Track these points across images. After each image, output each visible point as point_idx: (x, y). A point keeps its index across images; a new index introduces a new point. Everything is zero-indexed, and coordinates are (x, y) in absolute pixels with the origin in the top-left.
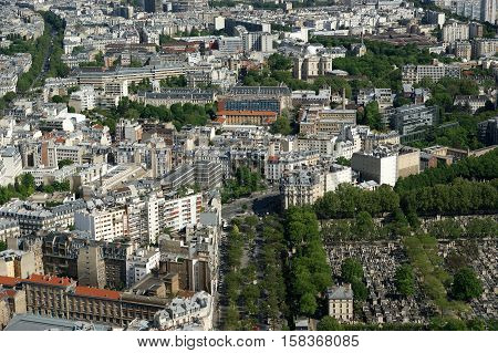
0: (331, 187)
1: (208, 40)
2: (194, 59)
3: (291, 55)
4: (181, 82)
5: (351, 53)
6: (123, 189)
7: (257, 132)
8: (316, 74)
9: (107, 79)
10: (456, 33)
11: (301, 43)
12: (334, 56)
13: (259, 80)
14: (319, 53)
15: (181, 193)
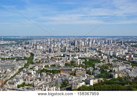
0: (81, 85)
1: (60, 58)
2: (57, 61)
3: (75, 61)
4: (54, 66)
5: (86, 61)
6: (42, 85)
7: (68, 75)
8: (79, 64)
9: (41, 65)
10: (105, 57)
12: (83, 61)
13: (69, 65)
14: (80, 61)
15: (52, 86)
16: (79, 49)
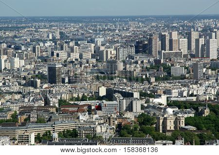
1: (94, 103)
2: (83, 117)
3: (154, 114)
4: (74, 134)
5: (199, 114)
8: (173, 128)
9: (19, 132)
11: (162, 106)
12: (186, 116)
13: (131, 132)
14: (175, 114)
16: (168, 70)
